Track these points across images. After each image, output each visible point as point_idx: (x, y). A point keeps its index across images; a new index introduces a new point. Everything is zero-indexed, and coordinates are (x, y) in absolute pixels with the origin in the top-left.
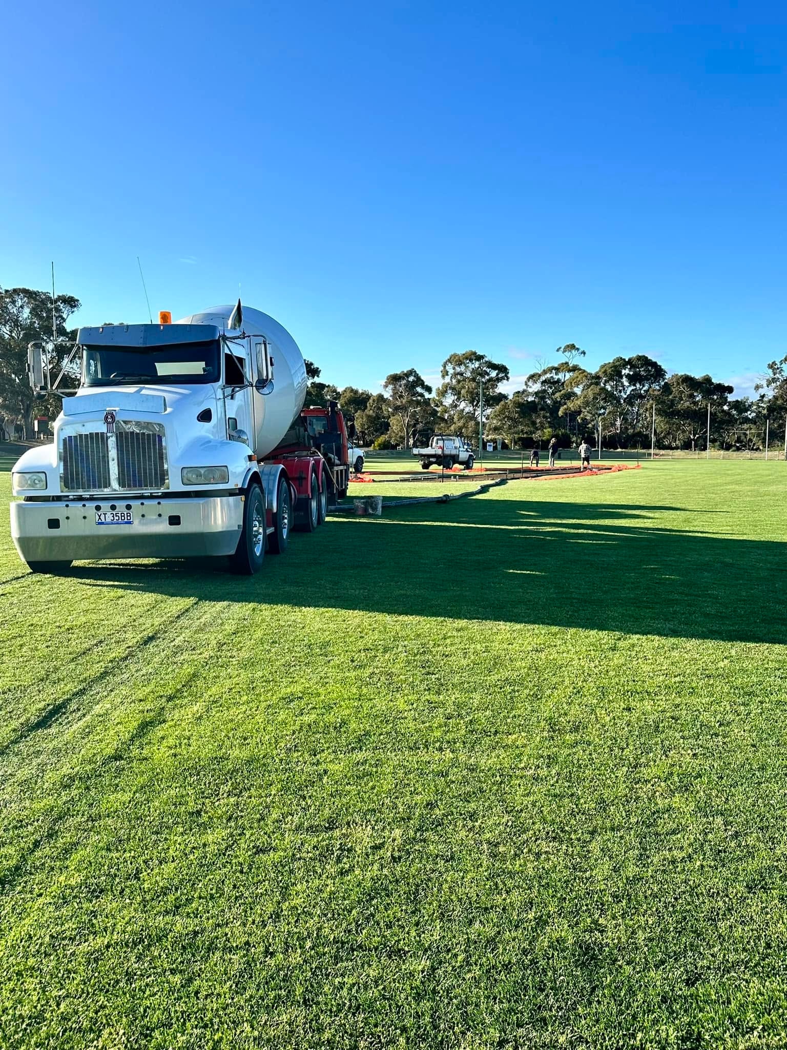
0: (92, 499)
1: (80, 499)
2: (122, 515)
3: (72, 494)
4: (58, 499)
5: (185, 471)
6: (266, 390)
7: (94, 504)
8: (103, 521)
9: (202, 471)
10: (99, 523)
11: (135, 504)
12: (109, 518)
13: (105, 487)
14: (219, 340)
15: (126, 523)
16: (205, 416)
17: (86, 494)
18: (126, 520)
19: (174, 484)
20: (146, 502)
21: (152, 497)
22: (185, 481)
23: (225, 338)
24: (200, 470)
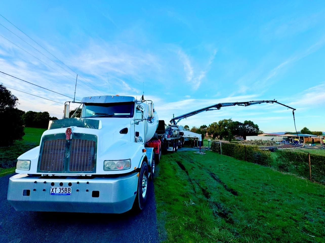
2: (66, 189)
3: (43, 174)
5: (106, 162)
8: (54, 192)
9: (116, 162)
10: (52, 194)
12: (58, 191)
16: (124, 131)
18: (67, 193)
19: (100, 171)
22: (106, 168)
23: (137, 102)
24: (114, 162)
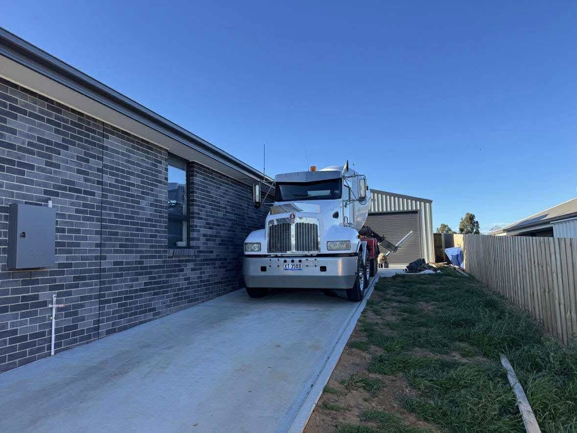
0: (282, 257)
1: (276, 256)
2: (297, 265)
3: (272, 254)
4: (265, 256)
5: (329, 243)
6: (363, 202)
7: (283, 260)
8: (288, 268)
9: (337, 243)
10: (286, 269)
11: (303, 259)
12: (290, 267)
13: (289, 251)
14: (341, 178)
15: (299, 269)
16: (336, 215)
17: (279, 254)
19: (324, 251)
20: (309, 259)
21: (312, 256)
22: (329, 248)
23: (344, 177)
